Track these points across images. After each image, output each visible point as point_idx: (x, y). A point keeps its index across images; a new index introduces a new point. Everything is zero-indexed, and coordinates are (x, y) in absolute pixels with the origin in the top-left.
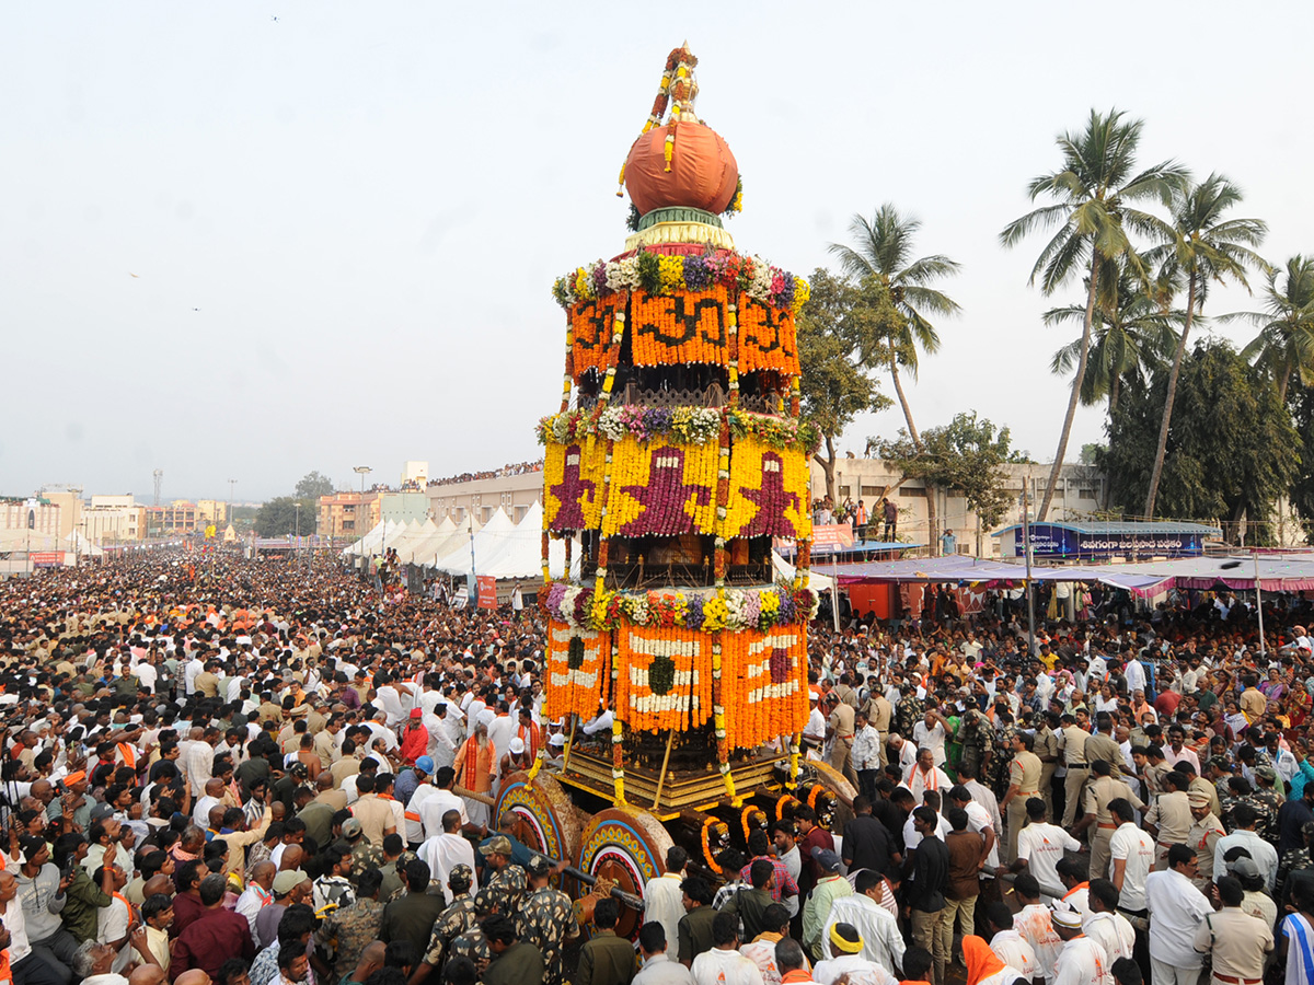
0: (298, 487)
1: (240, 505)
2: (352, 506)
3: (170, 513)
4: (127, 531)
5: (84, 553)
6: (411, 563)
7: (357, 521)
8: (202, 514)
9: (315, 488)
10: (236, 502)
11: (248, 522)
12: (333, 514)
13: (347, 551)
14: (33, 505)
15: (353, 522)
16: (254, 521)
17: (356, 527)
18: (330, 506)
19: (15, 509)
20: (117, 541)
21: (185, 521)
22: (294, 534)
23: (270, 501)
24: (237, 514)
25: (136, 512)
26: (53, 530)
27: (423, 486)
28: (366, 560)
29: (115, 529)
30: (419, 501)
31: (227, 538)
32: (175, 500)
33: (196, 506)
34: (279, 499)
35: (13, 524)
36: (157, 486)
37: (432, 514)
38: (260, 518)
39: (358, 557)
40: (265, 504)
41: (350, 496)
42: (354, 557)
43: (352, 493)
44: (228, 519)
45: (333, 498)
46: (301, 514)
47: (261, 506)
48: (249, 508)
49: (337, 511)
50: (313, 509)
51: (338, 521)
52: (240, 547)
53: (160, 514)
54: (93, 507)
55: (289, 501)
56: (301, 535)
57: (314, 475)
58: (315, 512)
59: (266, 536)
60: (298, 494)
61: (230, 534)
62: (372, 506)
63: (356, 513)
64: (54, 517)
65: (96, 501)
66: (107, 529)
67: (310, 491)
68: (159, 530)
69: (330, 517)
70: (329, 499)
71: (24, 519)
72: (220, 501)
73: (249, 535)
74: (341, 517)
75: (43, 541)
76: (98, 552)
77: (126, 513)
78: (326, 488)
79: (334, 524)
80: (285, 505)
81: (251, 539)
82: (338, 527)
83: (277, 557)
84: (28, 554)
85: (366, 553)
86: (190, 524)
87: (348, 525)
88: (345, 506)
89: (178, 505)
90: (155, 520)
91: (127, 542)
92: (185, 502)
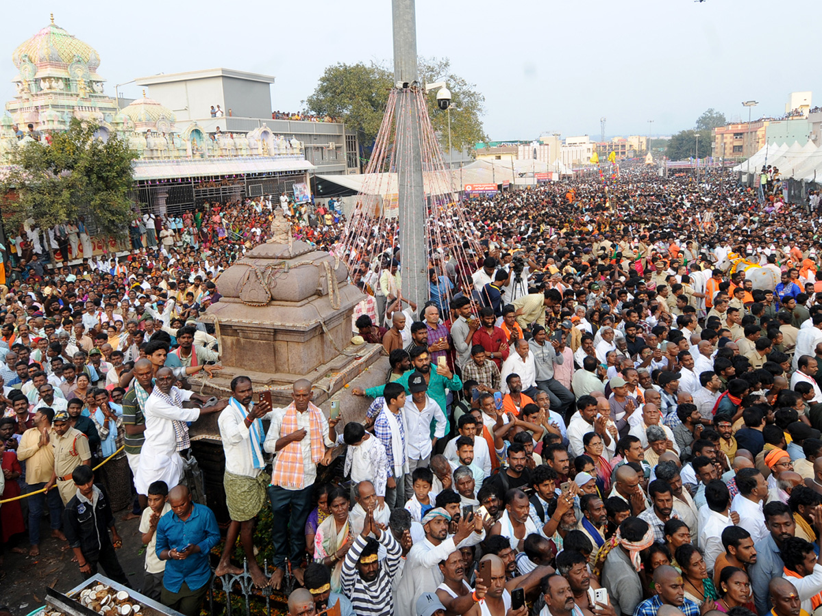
0: (698, 122)
1: (656, 138)
2: (741, 134)
3: (611, 146)
4: (586, 159)
5: (563, 173)
6: (791, 178)
7: (745, 146)
8: (631, 146)
9: (711, 121)
10: (653, 136)
11: (661, 150)
12: (725, 141)
13: (736, 169)
14: (535, 145)
15: (741, 147)
16: (666, 149)
17: (745, 150)
18: (723, 134)
19: (527, 147)
20: (580, 165)
21: (620, 151)
22: (694, 157)
23: (677, 133)
24: (654, 144)
25: (591, 146)
26: (546, 159)
27: (806, 113)
28: (751, 176)
29: (578, 157)
30: (801, 126)
31: (647, 162)
32: (614, 137)
33: (627, 140)
34: (684, 131)
35: (526, 157)
36: (603, 128)
37: (813, 137)
38: (670, 146)
39: (745, 173)
40: (673, 136)
41: (740, 127)
42: (741, 173)
43: (742, 123)
44: (648, 148)
45: (725, 128)
46: (700, 142)
47: (670, 138)
48: (662, 140)
49: (729, 139)
50: (710, 138)
51: (729, 146)
52: (657, 167)
53: (605, 147)
54: (567, 144)
55: (691, 132)
56: (700, 157)
57: (710, 111)
58: (711, 140)
59: (674, 159)
60: (698, 127)
61: (649, 159)
62: (758, 133)
63: (745, 138)
64: (546, 152)
65: (568, 141)
66: (574, 158)
67: (706, 124)
68: (604, 157)
69: (723, 143)
70: (722, 130)
71: (531, 153)
72: (642, 136)
73: (662, 159)
74: (731, 143)
75: (541, 166)
76: (570, 172)
77: (585, 147)
78: (720, 121)
79: (725, 149)
80: (688, 136)
81: (663, 162)
82: (729, 151)
83: (682, 174)
84: (535, 174)
85: (752, 171)
86: (623, 153)
87: (738, 149)
88: (736, 134)
89: (616, 140)
90: (603, 150)
91: (586, 166)
92: (620, 138)
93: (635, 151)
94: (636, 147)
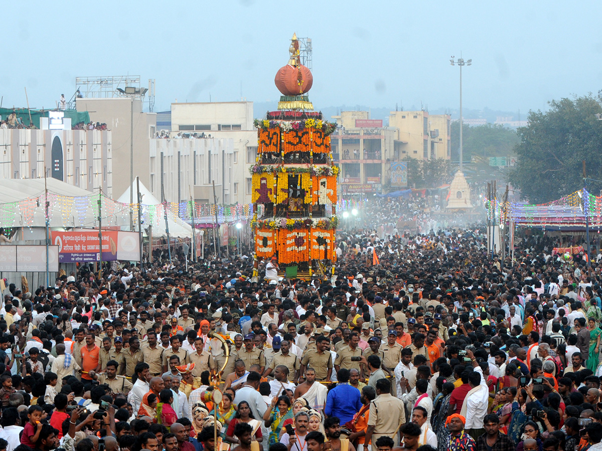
93: (412, 164)
94: (416, 147)
